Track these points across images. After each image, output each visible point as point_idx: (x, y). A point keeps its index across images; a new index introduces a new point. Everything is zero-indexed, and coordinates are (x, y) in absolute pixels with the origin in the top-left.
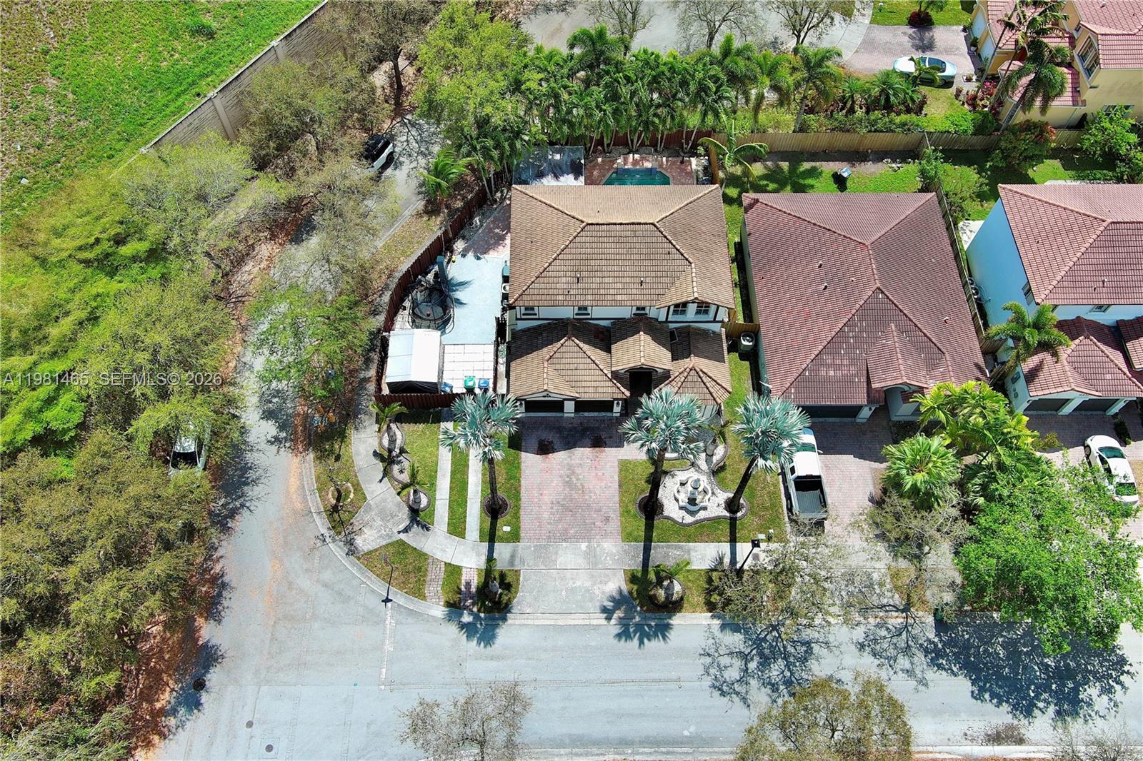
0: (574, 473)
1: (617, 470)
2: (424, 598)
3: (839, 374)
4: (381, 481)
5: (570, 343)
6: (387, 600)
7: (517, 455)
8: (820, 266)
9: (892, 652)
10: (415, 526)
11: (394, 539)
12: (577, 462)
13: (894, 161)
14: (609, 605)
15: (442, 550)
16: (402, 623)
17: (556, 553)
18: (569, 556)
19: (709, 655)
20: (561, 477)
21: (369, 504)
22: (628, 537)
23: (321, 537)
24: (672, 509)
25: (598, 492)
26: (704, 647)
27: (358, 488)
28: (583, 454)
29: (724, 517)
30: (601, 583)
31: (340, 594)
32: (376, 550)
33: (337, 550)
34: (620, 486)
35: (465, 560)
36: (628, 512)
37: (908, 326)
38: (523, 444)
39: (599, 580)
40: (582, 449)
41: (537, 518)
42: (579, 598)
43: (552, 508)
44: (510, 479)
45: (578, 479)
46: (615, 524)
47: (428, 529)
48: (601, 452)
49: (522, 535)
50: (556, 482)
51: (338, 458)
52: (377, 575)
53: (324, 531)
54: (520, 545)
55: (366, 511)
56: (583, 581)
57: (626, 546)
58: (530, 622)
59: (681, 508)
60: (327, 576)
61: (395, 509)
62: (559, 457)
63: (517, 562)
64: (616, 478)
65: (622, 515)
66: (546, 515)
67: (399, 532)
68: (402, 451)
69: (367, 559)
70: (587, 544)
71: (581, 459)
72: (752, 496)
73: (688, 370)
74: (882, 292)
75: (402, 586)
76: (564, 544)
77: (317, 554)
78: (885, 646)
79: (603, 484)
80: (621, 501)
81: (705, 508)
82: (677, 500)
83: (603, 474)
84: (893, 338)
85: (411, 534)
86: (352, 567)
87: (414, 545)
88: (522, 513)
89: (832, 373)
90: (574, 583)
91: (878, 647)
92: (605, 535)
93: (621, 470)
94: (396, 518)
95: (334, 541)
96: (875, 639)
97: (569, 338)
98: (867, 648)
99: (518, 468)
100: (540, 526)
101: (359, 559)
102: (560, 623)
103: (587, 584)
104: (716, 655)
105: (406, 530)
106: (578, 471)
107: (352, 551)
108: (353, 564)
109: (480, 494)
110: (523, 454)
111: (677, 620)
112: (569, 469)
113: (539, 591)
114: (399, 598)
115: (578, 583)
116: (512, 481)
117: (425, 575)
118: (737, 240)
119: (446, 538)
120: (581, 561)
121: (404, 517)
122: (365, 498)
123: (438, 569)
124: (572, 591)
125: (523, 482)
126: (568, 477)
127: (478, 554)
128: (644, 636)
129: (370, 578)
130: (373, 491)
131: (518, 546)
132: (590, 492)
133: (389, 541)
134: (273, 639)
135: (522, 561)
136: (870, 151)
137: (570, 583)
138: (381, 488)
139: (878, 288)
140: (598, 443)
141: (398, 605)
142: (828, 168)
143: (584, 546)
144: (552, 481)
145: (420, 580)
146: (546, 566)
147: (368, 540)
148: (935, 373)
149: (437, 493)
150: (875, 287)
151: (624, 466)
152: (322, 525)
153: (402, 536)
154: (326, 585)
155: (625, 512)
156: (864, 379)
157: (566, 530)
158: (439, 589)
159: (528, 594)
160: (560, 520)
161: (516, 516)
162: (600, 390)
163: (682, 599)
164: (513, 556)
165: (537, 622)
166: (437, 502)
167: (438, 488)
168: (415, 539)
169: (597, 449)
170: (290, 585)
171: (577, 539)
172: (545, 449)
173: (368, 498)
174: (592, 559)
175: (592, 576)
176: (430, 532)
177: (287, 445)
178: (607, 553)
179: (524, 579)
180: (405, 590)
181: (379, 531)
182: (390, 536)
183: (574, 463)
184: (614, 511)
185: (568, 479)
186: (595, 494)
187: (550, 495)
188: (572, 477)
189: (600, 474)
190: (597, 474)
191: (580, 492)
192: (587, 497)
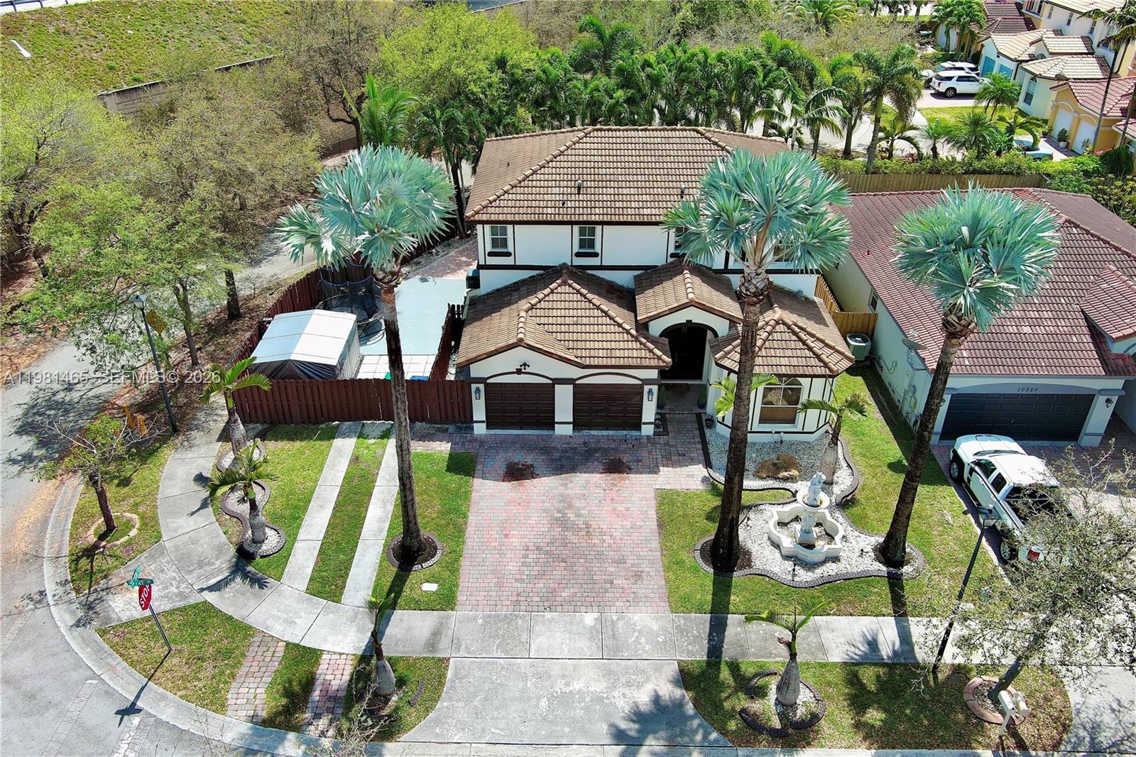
0: (570, 506)
1: (653, 503)
4: (194, 512)
5: (565, 289)
6: (132, 710)
7: (466, 482)
10: (238, 580)
11: (192, 601)
12: (578, 491)
15: (286, 621)
17: (530, 630)
18: (557, 636)
20: (546, 511)
21: (161, 546)
22: (680, 603)
23: (37, 596)
24: (766, 559)
25: (617, 534)
27: (150, 522)
28: (588, 482)
29: (877, 574)
30: (629, 684)
33: (60, 616)
34: (661, 525)
35: (330, 638)
36: (680, 563)
38: (478, 468)
39: (623, 680)
40: (587, 475)
41: (495, 572)
42: (579, 713)
43: (525, 557)
44: (449, 511)
45: (578, 516)
46: (655, 581)
47: (262, 584)
48: (623, 479)
49: (461, 597)
50: (536, 518)
51: (124, 483)
52: (132, 664)
53: (50, 585)
54: (454, 616)
55: (152, 557)
56: (588, 681)
57: (681, 619)
59: (787, 557)
60: (20, 662)
61: (210, 553)
62: (544, 487)
63: (443, 644)
64: (652, 514)
65: (667, 569)
66: (512, 567)
67: (202, 590)
69: (120, 634)
70: (596, 615)
71: (585, 488)
72: (925, 543)
73: (771, 325)
75: (179, 685)
76: (548, 615)
77: (16, 623)
79: (628, 524)
80: (664, 548)
81: (836, 559)
82: (777, 546)
85: (228, 592)
86: (83, 648)
87: (230, 611)
88: (465, 563)
89: (1027, 330)
90: (567, 685)
92: (635, 601)
93: (660, 504)
94: (208, 568)
95: (61, 601)
97: (565, 283)
100: (499, 585)
101: (103, 633)
103: (599, 687)
105: (217, 587)
106: (579, 504)
108: (86, 642)
109: (385, 533)
110: (477, 482)
112: (561, 501)
113: (485, 699)
114: (161, 706)
115: (577, 686)
116: (451, 516)
117: (239, 664)
119: (301, 601)
120: (584, 645)
121: (222, 565)
122: (159, 537)
123: (270, 654)
124: (565, 699)
125: (472, 519)
126: (559, 511)
127: (361, 630)
129: (112, 669)
131: (448, 617)
132: (602, 533)
133: (181, 604)
135: (455, 642)
137: (559, 686)
138: (195, 524)
140: (615, 467)
141: (159, 722)
143: (590, 618)
144: (527, 518)
145: (222, 673)
146: (506, 652)
149: (302, 530)
150: (1061, 220)
151: (666, 499)
152: (51, 577)
153: (211, 597)
155: (672, 564)
157: (553, 592)
158: (262, 690)
159: (461, 704)
160: (541, 575)
161: (453, 567)
163: (814, 718)
164: (436, 634)
166: (297, 545)
167: (305, 523)
168: (233, 602)
169: (616, 475)
171: (575, 605)
172: (516, 473)
173: (164, 538)
174: (608, 641)
175: (608, 673)
176: (265, 590)
178: (640, 632)
179: (456, 674)
180: (183, 692)
181: (167, 588)
182: (182, 596)
183: (569, 491)
184: (651, 563)
185: (560, 515)
186: (613, 537)
187: (523, 536)
188: (567, 511)
189: (621, 508)
190: (614, 509)
191: (583, 533)
192: (596, 541)
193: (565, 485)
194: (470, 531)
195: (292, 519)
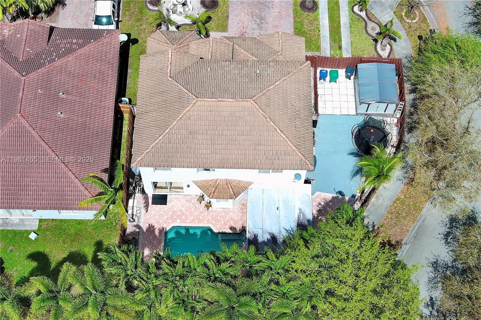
0: (258, 25)
1: (229, 26)
12: (255, 32)
20: (267, 23)
21: (392, 10)
34: (228, 17)
43: (273, 5)
50: (270, 20)
51: (420, 37)
55: (392, 6)
61: (374, 6)
64: (230, 21)
68: (375, 40)
79: (239, 17)
80: (228, 7)
83: (238, 24)
93: (227, 26)
99: (295, 29)
106: (255, 26)
109: (320, 13)
116: (299, 20)
122: (394, 13)
125: (292, 21)
126: (262, 22)
130: (391, 16)
132: (247, 14)
138: (385, 18)
144: (273, 20)
149: (348, 14)
166: (347, 9)
167: (348, 17)
173: (392, 13)
183: (259, 32)
185: (262, 21)
186: (244, 12)
187: (274, 12)
188: (260, 23)
189: (241, 24)
190: (243, 24)
191: (254, 14)
192: (250, 10)
194: (292, 15)
195: (354, 17)
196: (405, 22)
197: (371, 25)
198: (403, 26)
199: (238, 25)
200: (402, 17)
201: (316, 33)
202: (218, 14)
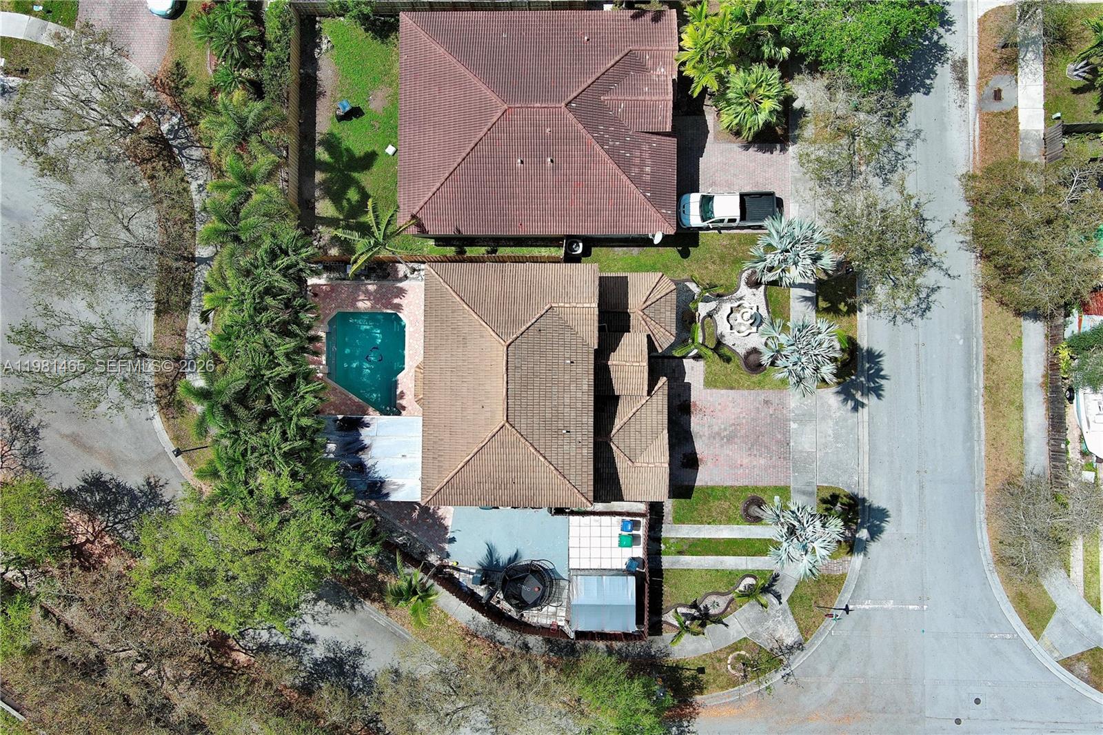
0: (718, 434)
1: (714, 391)
2: (842, 577)
3: (649, 162)
4: (726, 625)
5: (615, 439)
6: (847, 610)
7: (699, 489)
8: (522, 162)
9: (891, 155)
10: (774, 588)
11: (787, 607)
12: (706, 429)
13: (318, 45)
14: (850, 404)
16: (868, 595)
17: (801, 452)
18: (804, 440)
19: (895, 317)
20: (722, 446)
21: (751, 635)
23: (785, 678)
24: (757, 340)
25: (739, 410)
26: (887, 321)
27: (734, 648)
28: (698, 424)
29: (765, 290)
30: (829, 411)
31: (841, 654)
32: (798, 624)
33: (797, 661)
34: (732, 388)
36: (760, 383)
37: (605, 82)
38: (687, 483)
39: (827, 412)
40: (692, 425)
41: (766, 470)
42: (843, 431)
43: (755, 455)
44: (725, 496)
45: (725, 430)
46: (772, 395)
47: (777, 575)
48: (695, 405)
49: (782, 484)
50: (727, 451)
51: (701, 670)
52: (822, 620)
53: (779, 676)
54: (792, 486)
55: (758, 637)
56: (828, 428)
58: (866, 476)
59: (757, 330)
60: (823, 668)
62: (700, 447)
63: (809, 489)
64: (724, 391)
65: (763, 387)
66: (762, 461)
67: (780, 603)
68: (695, 606)
69: (805, 631)
70: (791, 423)
71: (703, 425)
73: (644, 317)
74: (570, 102)
75: (832, 597)
76: (791, 444)
77: (802, 679)
78: (885, 160)
79: (731, 405)
80: (748, 388)
81: (758, 308)
82: (748, 334)
83: (720, 404)
84: (618, 100)
85: (782, 592)
86: (815, 645)
87: (792, 588)
88: (760, 484)
89: (648, 169)
90: (830, 436)
91: (887, 167)
92: (783, 404)
93: (715, 387)
95: (788, 665)
96: (880, 168)
97: (611, 439)
98: (888, 177)
99: (713, 488)
100: (774, 467)
101: (806, 639)
102: (867, 448)
103: (831, 423)
104: (894, 310)
105: (778, 597)
106: (716, 429)
107: (800, 646)
108: (812, 644)
109: (741, 526)
110: (698, 483)
111: (864, 343)
112: (714, 438)
113: (838, 469)
114: (844, 598)
115: (830, 432)
116: (728, 495)
118: (432, 242)
120: (809, 428)
121: (764, 600)
122: (745, 639)
124: (837, 437)
125: (728, 484)
126: (722, 439)
128: (879, 374)
129: (826, 627)
130: (739, 632)
131: (794, 488)
132: (738, 417)
133: (789, 612)
134: (884, 711)
135: (809, 484)
136: (302, 71)
137: (831, 439)
138: (734, 623)
139: (567, 105)
140: (686, 408)
141: (851, 598)
142: (324, 123)
143: (793, 426)
144: (728, 455)
145: (827, 580)
146: (813, 462)
147: (788, 633)
148: (649, 64)
149: (740, 568)
150: (564, 109)
151: (710, 383)
152: (776, 677)
153: (784, 599)
154: (833, 669)
155: (760, 385)
156: (655, 138)
157: (778, 442)
158: (835, 561)
159: (840, 479)
160: (766, 447)
161: (764, 489)
162: (660, 408)
163: (845, 339)
164: (804, 493)
165: (866, 470)
166: (750, 568)
167: (734, 568)
168: (786, 589)
169: (692, 409)
170: (833, 702)
171: (786, 432)
172: (693, 462)
173: (745, 636)
174: (805, 418)
175: (823, 418)
176: (780, 573)
177: (685, 724)
178: (801, 404)
179: (825, 482)
180: (837, 593)
181: (779, 622)
182: (784, 612)
183: (706, 434)
184: (758, 395)
185: (725, 439)
186: (741, 413)
187: (742, 457)
188: (722, 435)
189: (719, 407)
190: (720, 411)
191: (738, 427)
192: (744, 421)
193: (701, 437)
194: (737, 484)
195: (733, 577)
196: (728, 654)
197: (722, 602)
198: (721, 650)
199: (717, 403)
200: (736, 650)
201: (705, 519)
202: (736, 374)
